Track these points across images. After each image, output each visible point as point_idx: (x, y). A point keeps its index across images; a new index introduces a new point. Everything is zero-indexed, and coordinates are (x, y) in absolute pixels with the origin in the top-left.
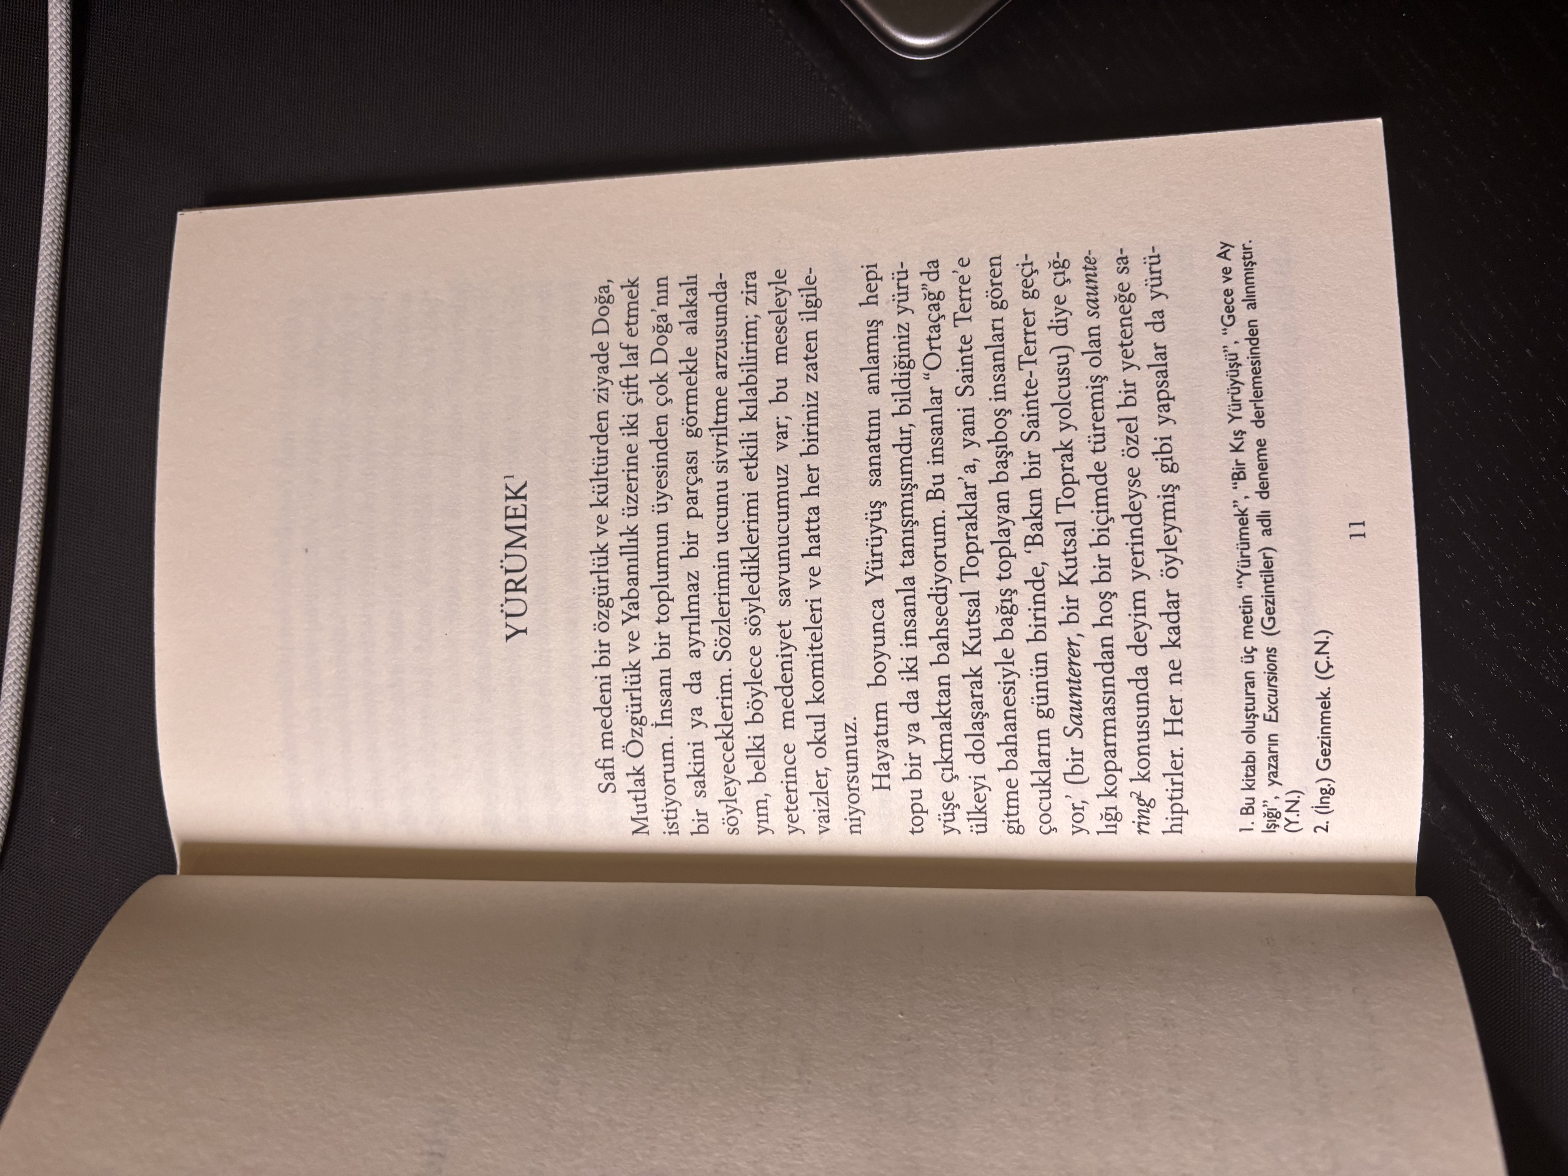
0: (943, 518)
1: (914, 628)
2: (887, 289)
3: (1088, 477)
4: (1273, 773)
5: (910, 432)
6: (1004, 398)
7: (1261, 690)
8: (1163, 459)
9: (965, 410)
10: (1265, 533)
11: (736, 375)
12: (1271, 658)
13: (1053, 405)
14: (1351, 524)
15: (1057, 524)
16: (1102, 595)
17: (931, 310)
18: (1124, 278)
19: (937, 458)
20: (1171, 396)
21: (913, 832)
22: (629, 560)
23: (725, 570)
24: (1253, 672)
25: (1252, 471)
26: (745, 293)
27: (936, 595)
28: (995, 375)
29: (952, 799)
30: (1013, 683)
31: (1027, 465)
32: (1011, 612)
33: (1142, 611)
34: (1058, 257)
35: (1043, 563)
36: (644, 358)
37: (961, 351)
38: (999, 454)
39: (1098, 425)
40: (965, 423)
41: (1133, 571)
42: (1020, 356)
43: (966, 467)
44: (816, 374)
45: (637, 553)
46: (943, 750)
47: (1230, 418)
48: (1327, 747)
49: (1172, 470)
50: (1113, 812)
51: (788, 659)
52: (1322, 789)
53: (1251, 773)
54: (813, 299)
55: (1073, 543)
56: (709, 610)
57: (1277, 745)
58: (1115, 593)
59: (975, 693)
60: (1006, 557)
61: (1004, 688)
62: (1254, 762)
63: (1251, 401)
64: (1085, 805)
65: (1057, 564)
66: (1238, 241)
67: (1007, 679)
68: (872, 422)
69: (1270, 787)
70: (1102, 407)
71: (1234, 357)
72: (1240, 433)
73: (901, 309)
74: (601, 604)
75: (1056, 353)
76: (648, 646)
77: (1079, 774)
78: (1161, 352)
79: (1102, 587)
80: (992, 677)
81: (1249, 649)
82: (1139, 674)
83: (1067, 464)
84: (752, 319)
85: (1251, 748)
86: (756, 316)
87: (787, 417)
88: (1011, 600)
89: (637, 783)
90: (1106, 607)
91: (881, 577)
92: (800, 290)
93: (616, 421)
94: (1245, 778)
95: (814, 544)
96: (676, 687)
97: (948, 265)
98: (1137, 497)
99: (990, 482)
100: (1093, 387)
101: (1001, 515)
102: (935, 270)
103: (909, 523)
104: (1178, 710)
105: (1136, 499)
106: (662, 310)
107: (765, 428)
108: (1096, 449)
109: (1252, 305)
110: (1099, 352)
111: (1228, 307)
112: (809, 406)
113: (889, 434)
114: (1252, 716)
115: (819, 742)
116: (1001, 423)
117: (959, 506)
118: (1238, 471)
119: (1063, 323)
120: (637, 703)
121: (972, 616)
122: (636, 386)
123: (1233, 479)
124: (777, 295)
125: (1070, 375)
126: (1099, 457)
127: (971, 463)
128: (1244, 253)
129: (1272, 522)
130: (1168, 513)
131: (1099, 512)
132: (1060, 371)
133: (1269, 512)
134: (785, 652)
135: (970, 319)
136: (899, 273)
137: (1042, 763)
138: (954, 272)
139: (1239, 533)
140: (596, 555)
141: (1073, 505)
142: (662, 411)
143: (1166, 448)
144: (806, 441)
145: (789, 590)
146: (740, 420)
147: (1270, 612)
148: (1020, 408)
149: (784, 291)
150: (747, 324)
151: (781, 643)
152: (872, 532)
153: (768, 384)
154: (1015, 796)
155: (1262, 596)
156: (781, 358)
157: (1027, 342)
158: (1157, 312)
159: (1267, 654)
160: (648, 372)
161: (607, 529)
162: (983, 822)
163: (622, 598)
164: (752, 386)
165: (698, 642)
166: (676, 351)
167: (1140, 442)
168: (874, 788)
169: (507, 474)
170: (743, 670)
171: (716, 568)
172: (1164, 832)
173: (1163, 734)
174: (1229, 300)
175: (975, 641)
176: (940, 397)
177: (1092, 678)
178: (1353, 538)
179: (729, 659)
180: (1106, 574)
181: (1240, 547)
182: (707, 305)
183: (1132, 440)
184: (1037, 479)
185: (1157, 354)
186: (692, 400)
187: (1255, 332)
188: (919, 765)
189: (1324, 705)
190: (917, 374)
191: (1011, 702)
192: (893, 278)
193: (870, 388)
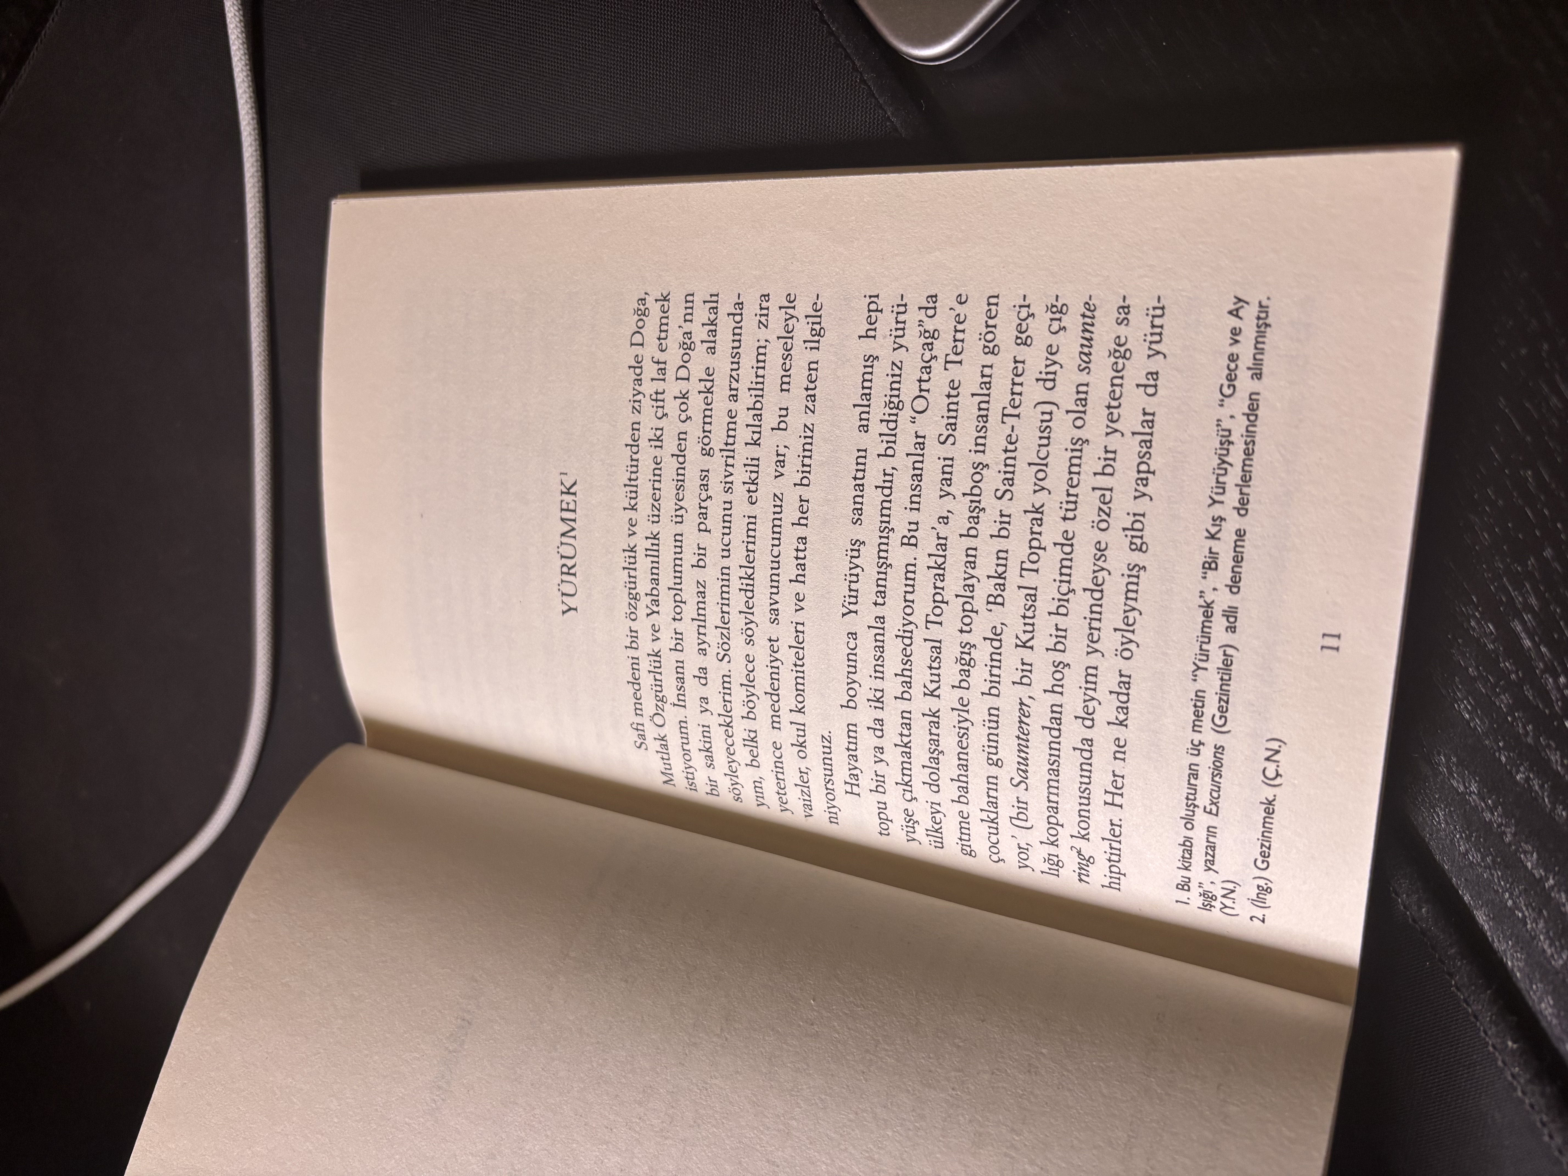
0: (915, 565)
1: (882, 664)
2: (886, 322)
3: (1055, 544)
4: (1210, 861)
5: (892, 475)
6: (983, 452)
7: (1204, 783)
8: (1133, 537)
9: (945, 459)
10: (1229, 630)
11: (746, 399)
12: (1218, 755)
13: (1030, 464)
14: (1324, 635)
15: (1019, 587)
16: (1056, 664)
17: (925, 350)
18: (1122, 330)
19: (915, 505)
20: (1152, 470)
21: (881, 834)
22: (652, 562)
23: (726, 583)
24: (1198, 765)
25: (1226, 562)
26: (758, 316)
27: (903, 637)
28: (978, 426)
29: (912, 816)
30: (967, 729)
31: (998, 523)
32: (969, 665)
33: (1093, 686)
34: (1057, 300)
35: (1002, 624)
36: (670, 374)
37: (949, 396)
38: (972, 509)
39: (1072, 491)
40: (944, 473)
41: (1088, 646)
42: (1004, 408)
43: (940, 517)
44: (814, 405)
45: (658, 557)
46: (904, 774)
47: (1211, 502)
48: (1267, 850)
49: (1141, 550)
50: (1056, 859)
51: (776, 670)
52: (1258, 887)
53: (1187, 856)
54: (817, 327)
55: (1033, 609)
56: (713, 617)
57: (1215, 837)
58: (1068, 665)
59: (932, 731)
60: (968, 612)
61: (959, 732)
62: (1191, 847)
63: (1237, 485)
64: (1029, 847)
65: (1015, 627)
66: (1254, 298)
67: (962, 725)
68: (860, 460)
69: (1206, 872)
70: (1079, 473)
71: (1227, 433)
72: (1219, 520)
73: (896, 346)
74: (631, 596)
75: (1041, 408)
76: (667, 640)
77: (1024, 820)
78: (1149, 419)
79: (1056, 656)
80: (948, 720)
81: (1196, 742)
82: (1084, 744)
83: (1036, 529)
84: (763, 343)
85: (1189, 834)
86: (766, 341)
87: (785, 447)
88: (969, 654)
89: (662, 747)
90: (1058, 676)
91: (856, 612)
92: (806, 317)
93: (646, 433)
94: (1181, 859)
95: (801, 572)
96: (688, 677)
97: (946, 301)
98: (1101, 573)
99: (961, 535)
100: (1072, 450)
101: (967, 570)
102: (933, 305)
103: (884, 564)
104: (1119, 785)
105: (1100, 575)
106: (687, 327)
107: (766, 454)
108: (1067, 517)
109: (1258, 375)
110: (1084, 412)
111: (1231, 375)
112: (805, 437)
113: (873, 477)
115: (801, 746)
116: (977, 477)
117: (930, 555)
118: (1210, 560)
119: (1051, 377)
120: (658, 684)
121: (933, 661)
123: (1204, 568)
124: (786, 320)
125: (1051, 435)
126: (1069, 526)
127: (945, 514)
128: (1259, 312)
129: (1238, 619)
130: (1130, 593)
131: (1061, 581)
132: (1042, 429)
133: (1236, 608)
134: (773, 664)
135: (960, 362)
136: (898, 306)
137: (990, 804)
138: (951, 309)
139: (1201, 626)
140: (627, 554)
141: (1037, 571)
142: (683, 427)
143: (1138, 526)
144: (800, 472)
145: (777, 610)
146: (746, 444)
147: (1223, 711)
148: (997, 464)
149: (793, 317)
150: (758, 348)
151: (771, 656)
152: (851, 569)
153: (771, 411)
154: (966, 826)
155: (1216, 693)
156: (785, 387)
157: (1013, 393)
158: (1152, 374)
159: (1214, 750)
160: (673, 388)
161: (636, 531)
162: (940, 840)
163: (647, 594)
164: (758, 412)
165: (704, 642)
166: (697, 370)
167: (1112, 515)
168: (847, 792)
169: (563, 471)
170: (740, 673)
171: (720, 580)
172: (1103, 886)
173: (1103, 803)
174: (1233, 366)
175: (935, 685)
176: (923, 443)
177: (1039, 741)
178: (1324, 650)
179: (729, 662)
180: (1061, 644)
181: (1200, 639)
182: (725, 326)
183: (1105, 511)
184: (1006, 539)
185: (1144, 421)
186: (707, 420)
187: (1255, 406)
188: (884, 782)
189: (1267, 810)
190: (906, 414)
191: (965, 745)
192: (892, 311)
193: (860, 426)
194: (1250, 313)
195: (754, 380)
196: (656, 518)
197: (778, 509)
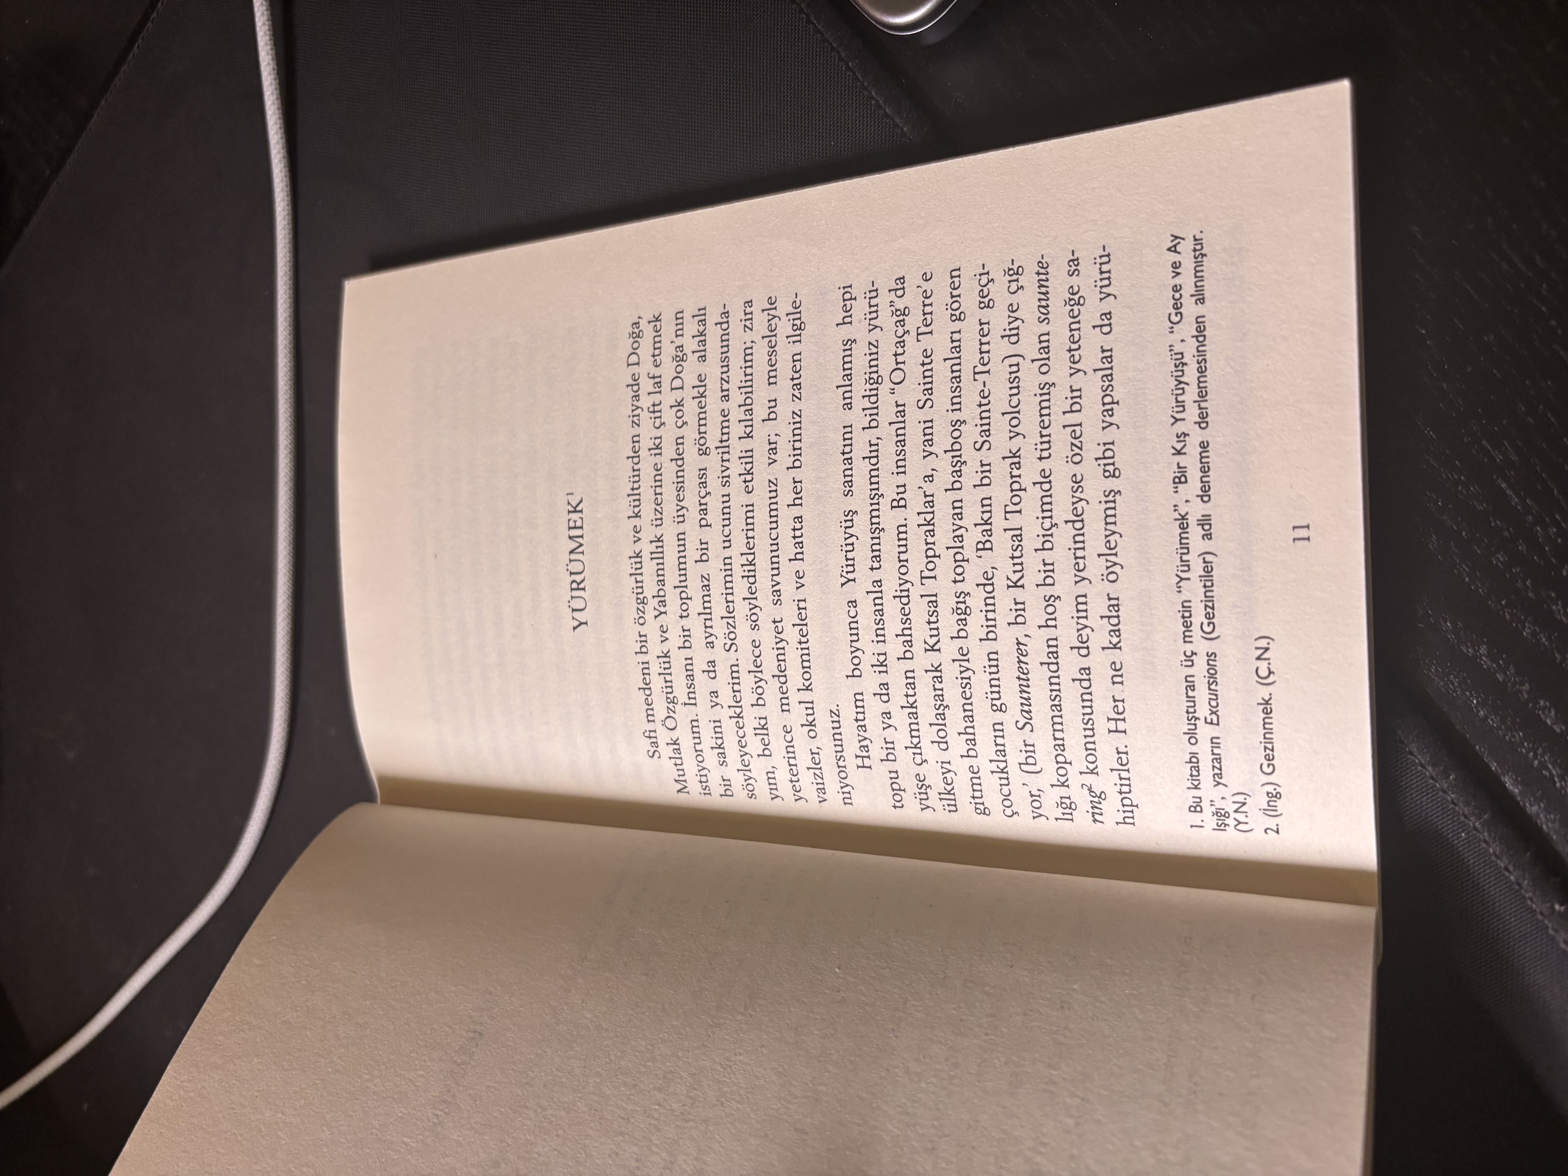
0: (905, 526)
1: (882, 627)
2: (860, 308)
3: (1034, 484)
4: (1217, 774)
5: (877, 445)
6: (960, 409)
7: (1202, 694)
8: (1105, 465)
9: (925, 422)
10: (1205, 537)
11: (737, 397)
12: (1211, 662)
13: (1003, 414)
14: (1294, 528)
15: (1005, 530)
16: (1047, 598)
17: (897, 327)
18: (1074, 281)
19: (901, 468)
20: (1115, 400)
21: (895, 807)
22: (658, 564)
23: (729, 573)
24: (1193, 676)
25: (1194, 474)
26: (743, 321)
27: (901, 597)
28: (952, 387)
29: (924, 780)
30: (969, 678)
31: (980, 473)
32: (965, 614)
33: (1084, 614)
34: (1013, 264)
35: (993, 568)
36: (665, 386)
37: (923, 364)
38: (954, 464)
39: (1044, 432)
40: (925, 435)
41: (1076, 575)
42: (975, 367)
43: (925, 477)
44: (800, 393)
45: (663, 558)
46: (912, 737)
47: (1173, 420)
48: (1271, 753)
49: (1114, 476)
50: (1068, 801)
51: (782, 651)
52: (1268, 793)
53: (1195, 773)
54: (798, 322)
55: (1020, 548)
56: (718, 609)
57: (1219, 747)
58: (1059, 597)
59: (936, 687)
60: (960, 562)
61: (962, 683)
62: (1198, 762)
63: (1195, 402)
64: (1041, 793)
65: (1005, 568)
66: (1188, 233)
67: (964, 675)
68: (846, 436)
69: (1216, 787)
70: (1049, 415)
71: (1180, 356)
72: (1183, 436)
73: (871, 327)
74: (639, 601)
75: (1008, 362)
76: (675, 639)
77: (1033, 764)
78: (1107, 355)
79: (1047, 591)
80: (951, 672)
81: (1188, 653)
82: (1082, 674)
83: (1015, 472)
84: (749, 345)
85: (1194, 749)
86: (752, 342)
87: (776, 435)
88: (964, 602)
89: (675, 751)
90: (1050, 609)
91: (854, 580)
93: (646, 443)
94: (1190, 778)
95: (799, 550)
96: (697, 673)
97: (913, 280)
98: (1080, 503)
99: (946, 490)
100: (1041, 395)
101: (955, 522)
102: (902, 286)
103: (876, 529)
104: (1121, 710)
105: (1079, 505)
106: (679, 341)
107: (759, 445)
108: (1043, 456)
109: (1201, 300)
110: (1048, 359)
111: (1176, 304)
112: (794, 423)
113: (860, 449)
114: (1194, 719)
115: (811, 725)
116: (956, 434)
117: (919, 514)
118: (1179, 475)
119: (1014, 332)
120: (669, 685)
121: (931, 616)
122: (660, 411)
123: (1174, 483)
124: (769, 321)
125: (1020, 384)
126: (1045, 464)
127: (930, 473)
128: (1195, 245)
129: (1213, 526)
130: (1109, 519)
131: (1043, 518)
132: (1011, 380)
133: (1210, 516)
134: (779, 645)
135: (931, 333)
136: (870, 292)
137: (998, 753)
138: (918, 287)
139: (1179, 538)
140: (633, 560)
141: (1020, 512)
142: (680, 432)
143: (1109, 454)
144: (792, 456)
145: (779, 591)
146: (740, 438)
147: (1210, 617)
148: (973, 418)
149: (775, 317)
150: (745, 349)
151: (776, 637)
152: (846, 539)
153: (761, 404)
154: (977, 781)
155: (1202, 601)
156: (772, 380)
157: (981, 353)
158: (1105, 314)
159: (1207, 658)
160: (668, 398)
161: (640, 537)
162: (953, 802)
163: (654, 597)
164: (749, 407)
165: (712, 635)
166: (690, 379)
167: (1084, 448)
168: (858, 767)
169: (569, 492)
170: (748, 660)
171: (723, 571)
172: (1117, 823)
173: (1107, 731)
174: (1177, 295)
175: (935, 639)
176: (904, 411)
177: (1039, 677)
178: (1296, 542)
179: (736, 651)
180: (1050, 578)
181: (1180, 551)
182: (713, 335)
183: (1077, 446)
184: (988, 487)
185: (1103, 358)
186: (702, 422)
187: (1202, 328)
188: (893, 749)
189: (1265, 711)
190: (884, 389)
191: (968, 696)
192: (865, 298)
193: (844, 405)
194: (1186, 247)
195: (744, 379)
196: (659, 522)
197: (774, 494)
